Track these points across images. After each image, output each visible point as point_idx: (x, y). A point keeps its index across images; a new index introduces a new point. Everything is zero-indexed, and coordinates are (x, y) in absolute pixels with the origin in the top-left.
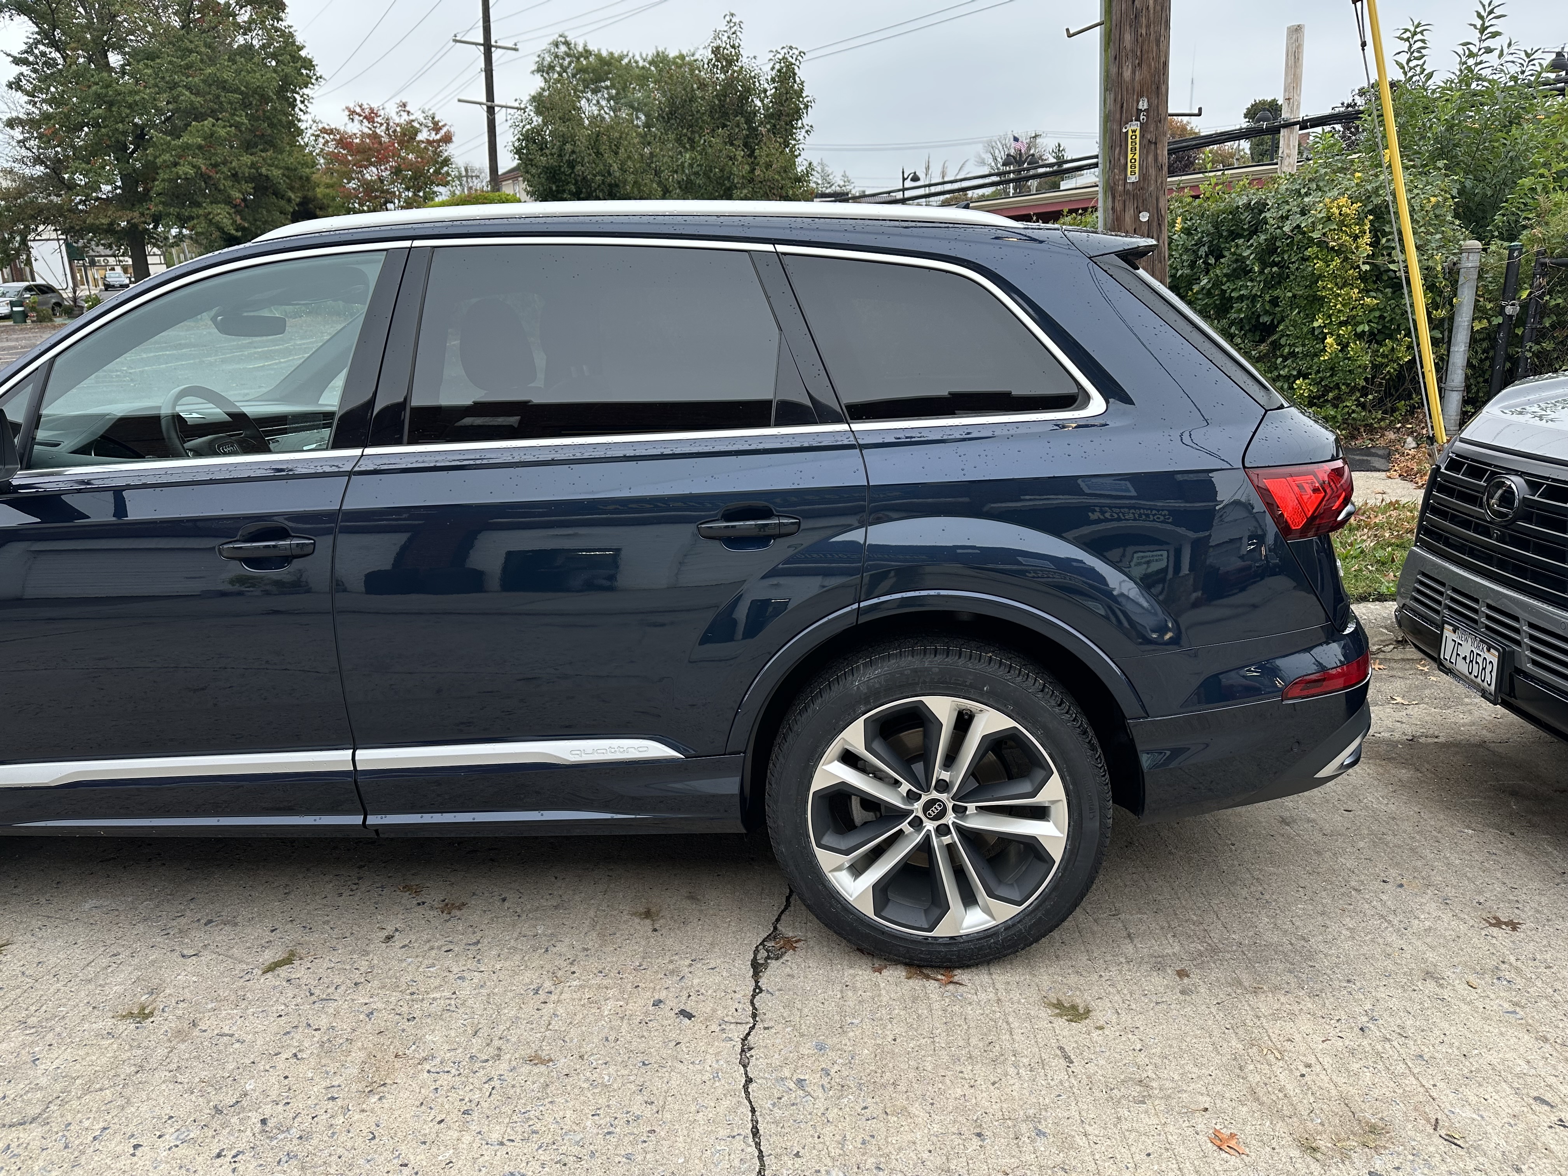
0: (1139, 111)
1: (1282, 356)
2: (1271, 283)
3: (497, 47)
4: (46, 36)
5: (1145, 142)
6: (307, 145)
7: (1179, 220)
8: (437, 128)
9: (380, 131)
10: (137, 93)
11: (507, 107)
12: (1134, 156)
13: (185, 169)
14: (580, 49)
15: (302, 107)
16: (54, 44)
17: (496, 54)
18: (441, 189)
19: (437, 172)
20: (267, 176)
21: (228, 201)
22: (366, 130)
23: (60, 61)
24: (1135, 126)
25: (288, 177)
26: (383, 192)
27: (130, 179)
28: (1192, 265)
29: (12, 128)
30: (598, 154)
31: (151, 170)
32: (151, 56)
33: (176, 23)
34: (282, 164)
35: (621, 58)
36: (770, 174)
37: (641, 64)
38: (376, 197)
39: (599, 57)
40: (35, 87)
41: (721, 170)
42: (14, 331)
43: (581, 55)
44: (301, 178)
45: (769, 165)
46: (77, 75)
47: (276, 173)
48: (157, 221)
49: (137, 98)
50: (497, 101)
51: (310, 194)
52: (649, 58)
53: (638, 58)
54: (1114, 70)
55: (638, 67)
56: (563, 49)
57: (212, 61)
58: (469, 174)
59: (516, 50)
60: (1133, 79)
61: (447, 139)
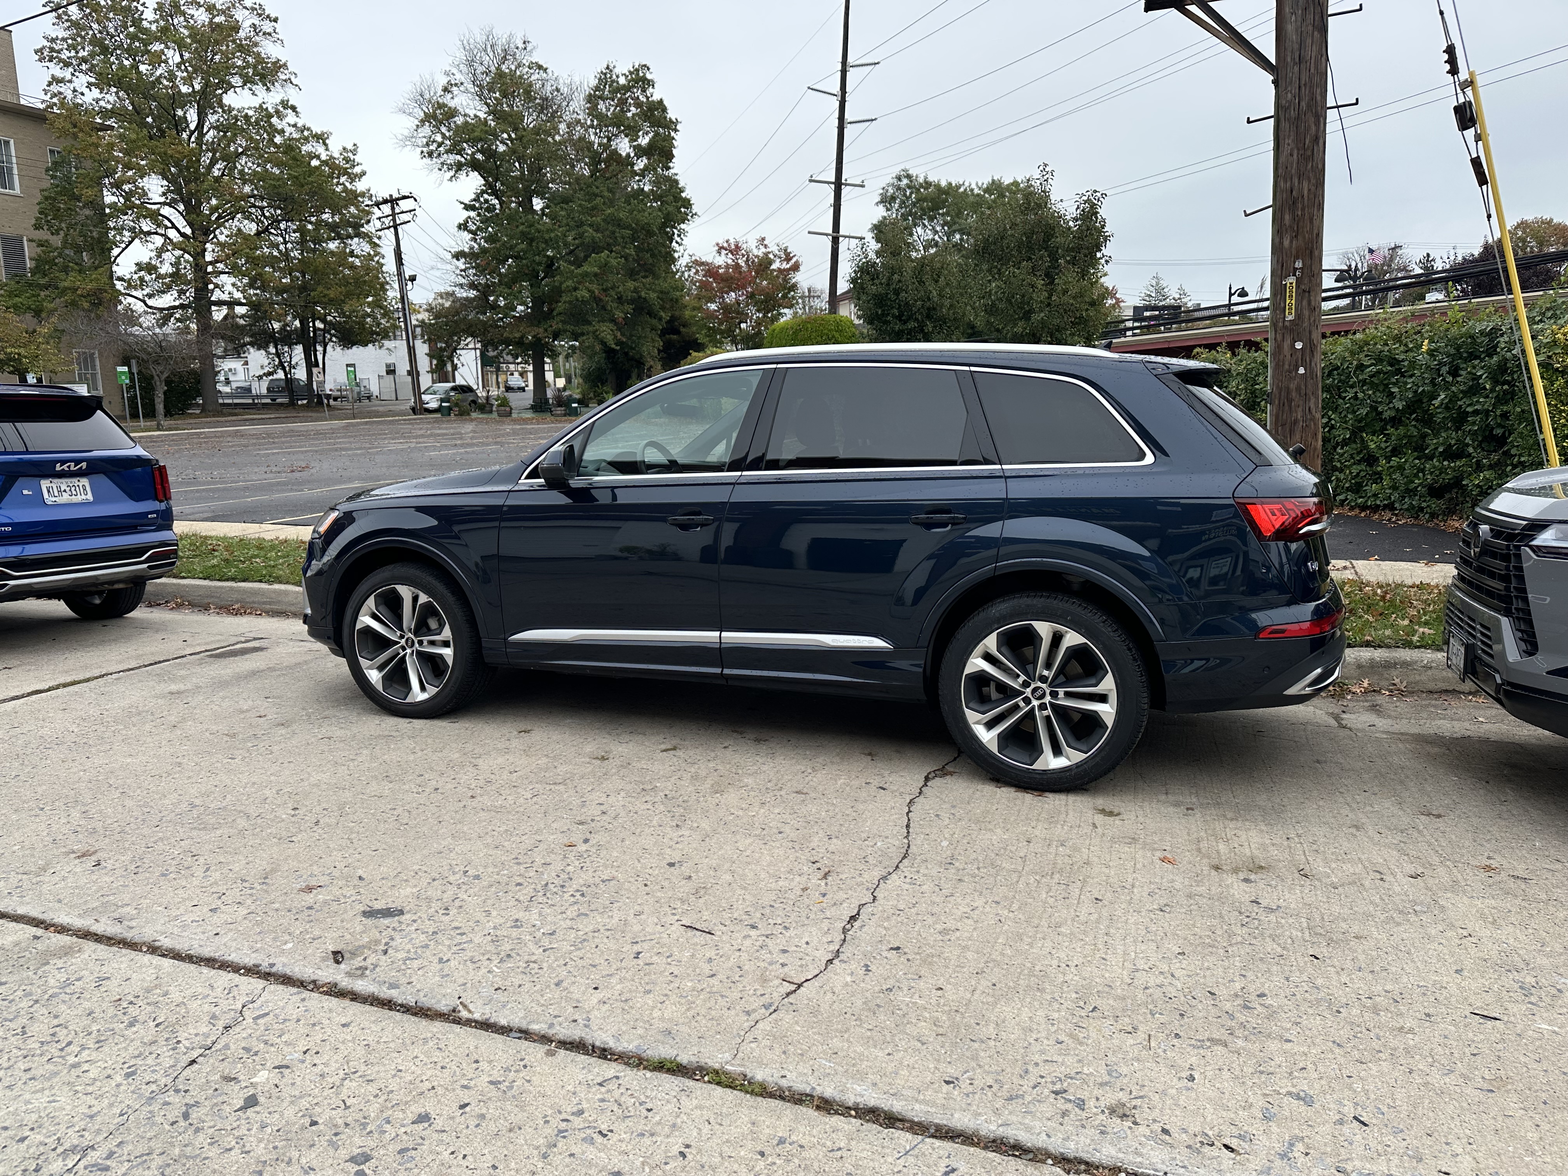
0: (1295, 269)
1: (1512, 464)
2: (1502, 399)
3: (846, 185)
4: (490, 187)
5: (1300, 291)
6: (678, 271)
7: (1426, 341)
8: (788, 258)
9: (742, 262)
10: (552, 231)
11: (849, 237)
12: (1291, 302)
13: (583, 293)
14: (921, 180)
15: (678, 239)
16: (495, 193)
17: (845, 191)
18: (786, 311)
19: (785, 296)
20: (645, 299)
21: (613, 321)
22: (730, 262)
23: (498, 206)
24: (1292, 280)
25: (662, 299)
26: (738, 313)
27: (538, 302)
28: (1433, 382)
29: (458, 260)
30: (921, 282)
31: (557, 293)
32: (566, 200)
33: (587, 172)
34: (658, 288)
35: (958, 187)
36: (1065, 299)
37: (976, 191)
38: (732, 318)
39: (938, 186)
40: (478, 228)
41: (1023, 296)
42: (443, 422)
43: (921, 186)
44: (672, 300)
45: (1065, 292)
46: (510, 218)
47: (653, 295)
48: (556, 337)
49: (552, 235)
50: (842, 231)
51: (677, 313)
52: (985, 186)
53: (974, 186)
54: (1277, 240)
55: (973, 194)
56: (905, 181)
57: (611, 203)
58: (812, 294)
59: (863, 186)
60: (1291, 247)
61: (796, 268)
